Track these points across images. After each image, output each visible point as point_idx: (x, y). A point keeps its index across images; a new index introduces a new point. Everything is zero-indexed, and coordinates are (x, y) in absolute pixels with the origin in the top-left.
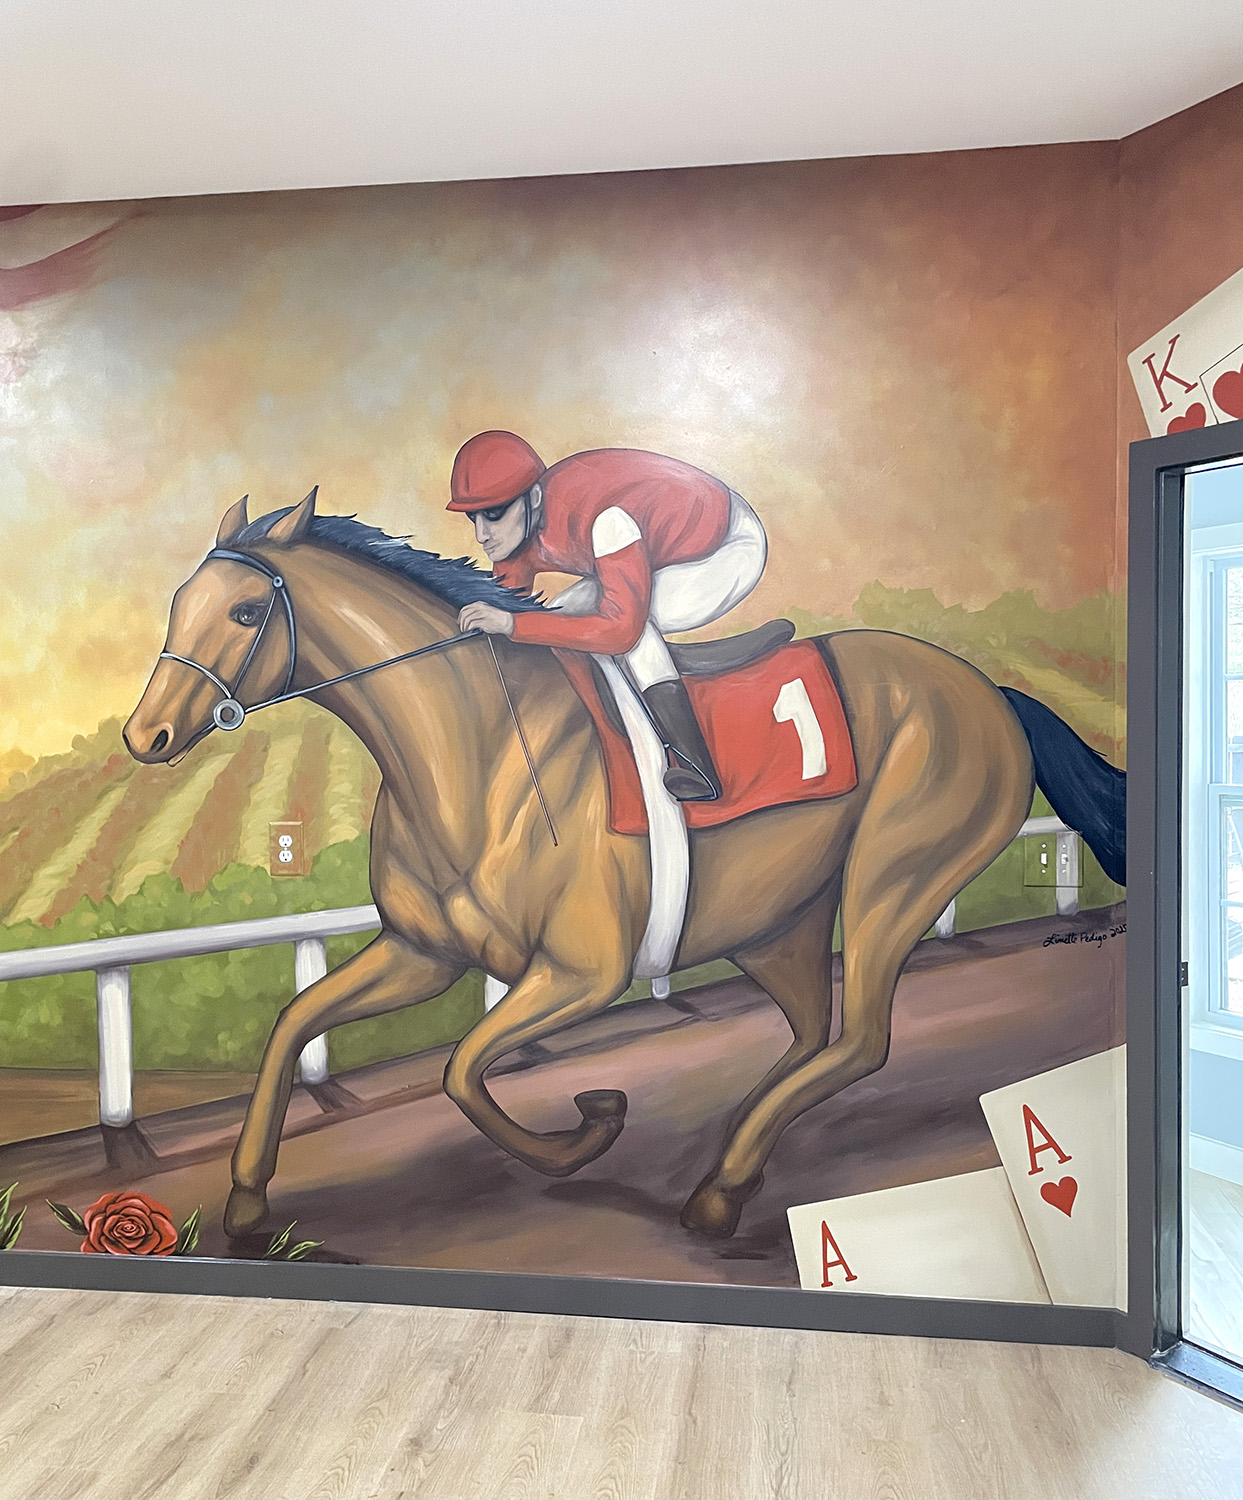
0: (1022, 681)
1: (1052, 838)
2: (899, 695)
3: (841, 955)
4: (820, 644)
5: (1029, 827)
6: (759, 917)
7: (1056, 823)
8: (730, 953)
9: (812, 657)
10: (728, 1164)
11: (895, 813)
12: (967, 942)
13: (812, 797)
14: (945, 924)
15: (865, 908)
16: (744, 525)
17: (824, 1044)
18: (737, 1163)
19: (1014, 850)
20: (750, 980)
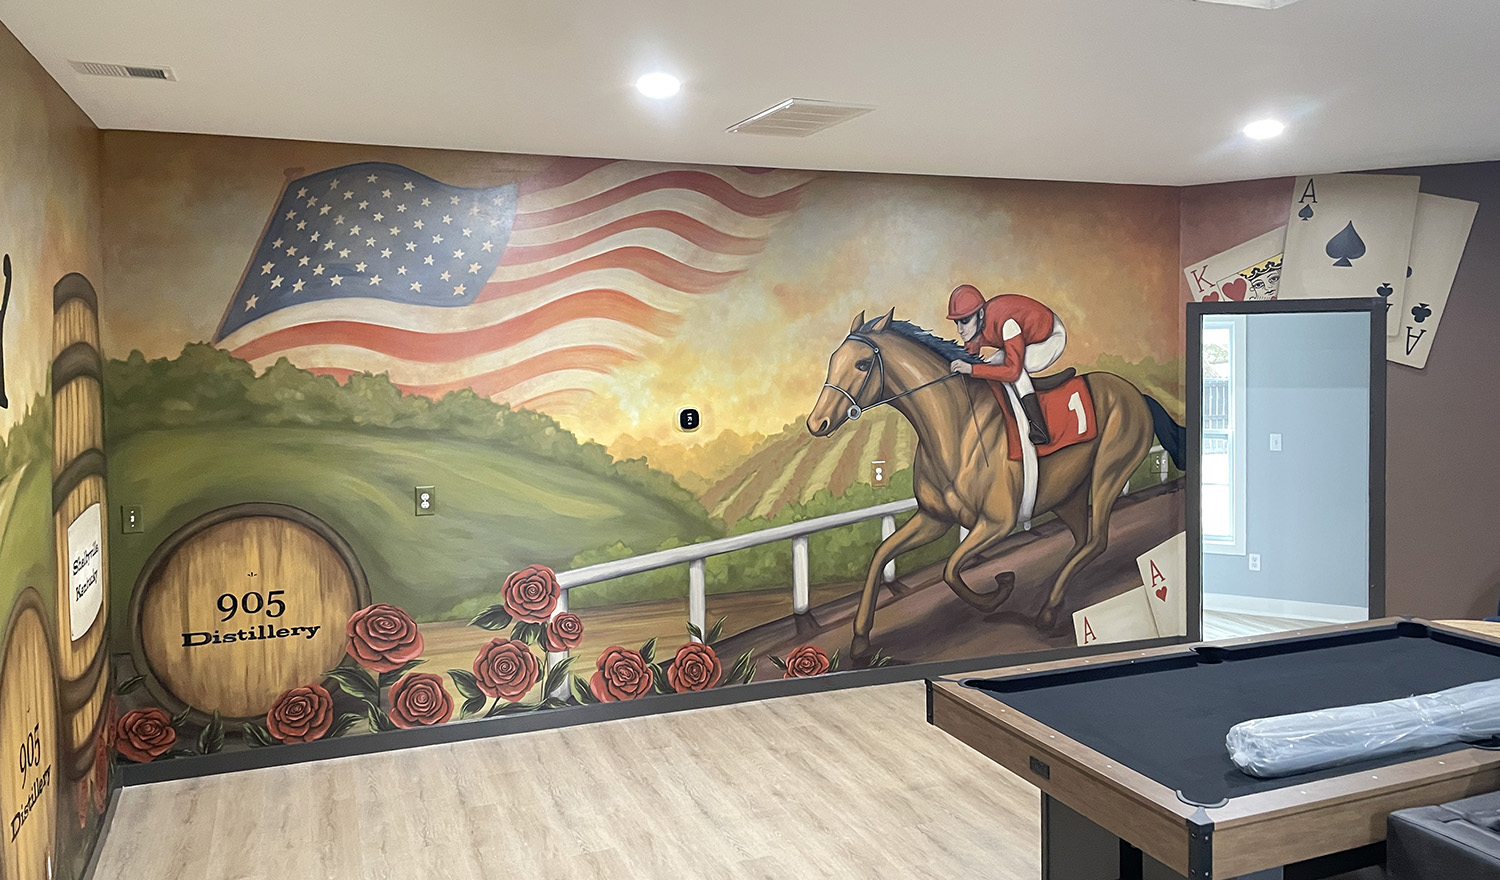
0: (1150, 392)
1: (1160, 453)
2: (1111, 399)
3: (1091, 506)
4: (1085, 377)
5: (1152, 450)
6: (1063, 492)
7: (1161, 448)
8: (1052, 509)
9: (1082, 383)
10: (1052, 598)
11: (1109, 446)
12: (1133, 498)
13: (1082, 441)
14: (1125, 490)
15: (1100, 486)
16: (1058, 328)
17: (1085, 544)
18: (1055, 597)
19: (1148, 459)
20: (1060, 520)
